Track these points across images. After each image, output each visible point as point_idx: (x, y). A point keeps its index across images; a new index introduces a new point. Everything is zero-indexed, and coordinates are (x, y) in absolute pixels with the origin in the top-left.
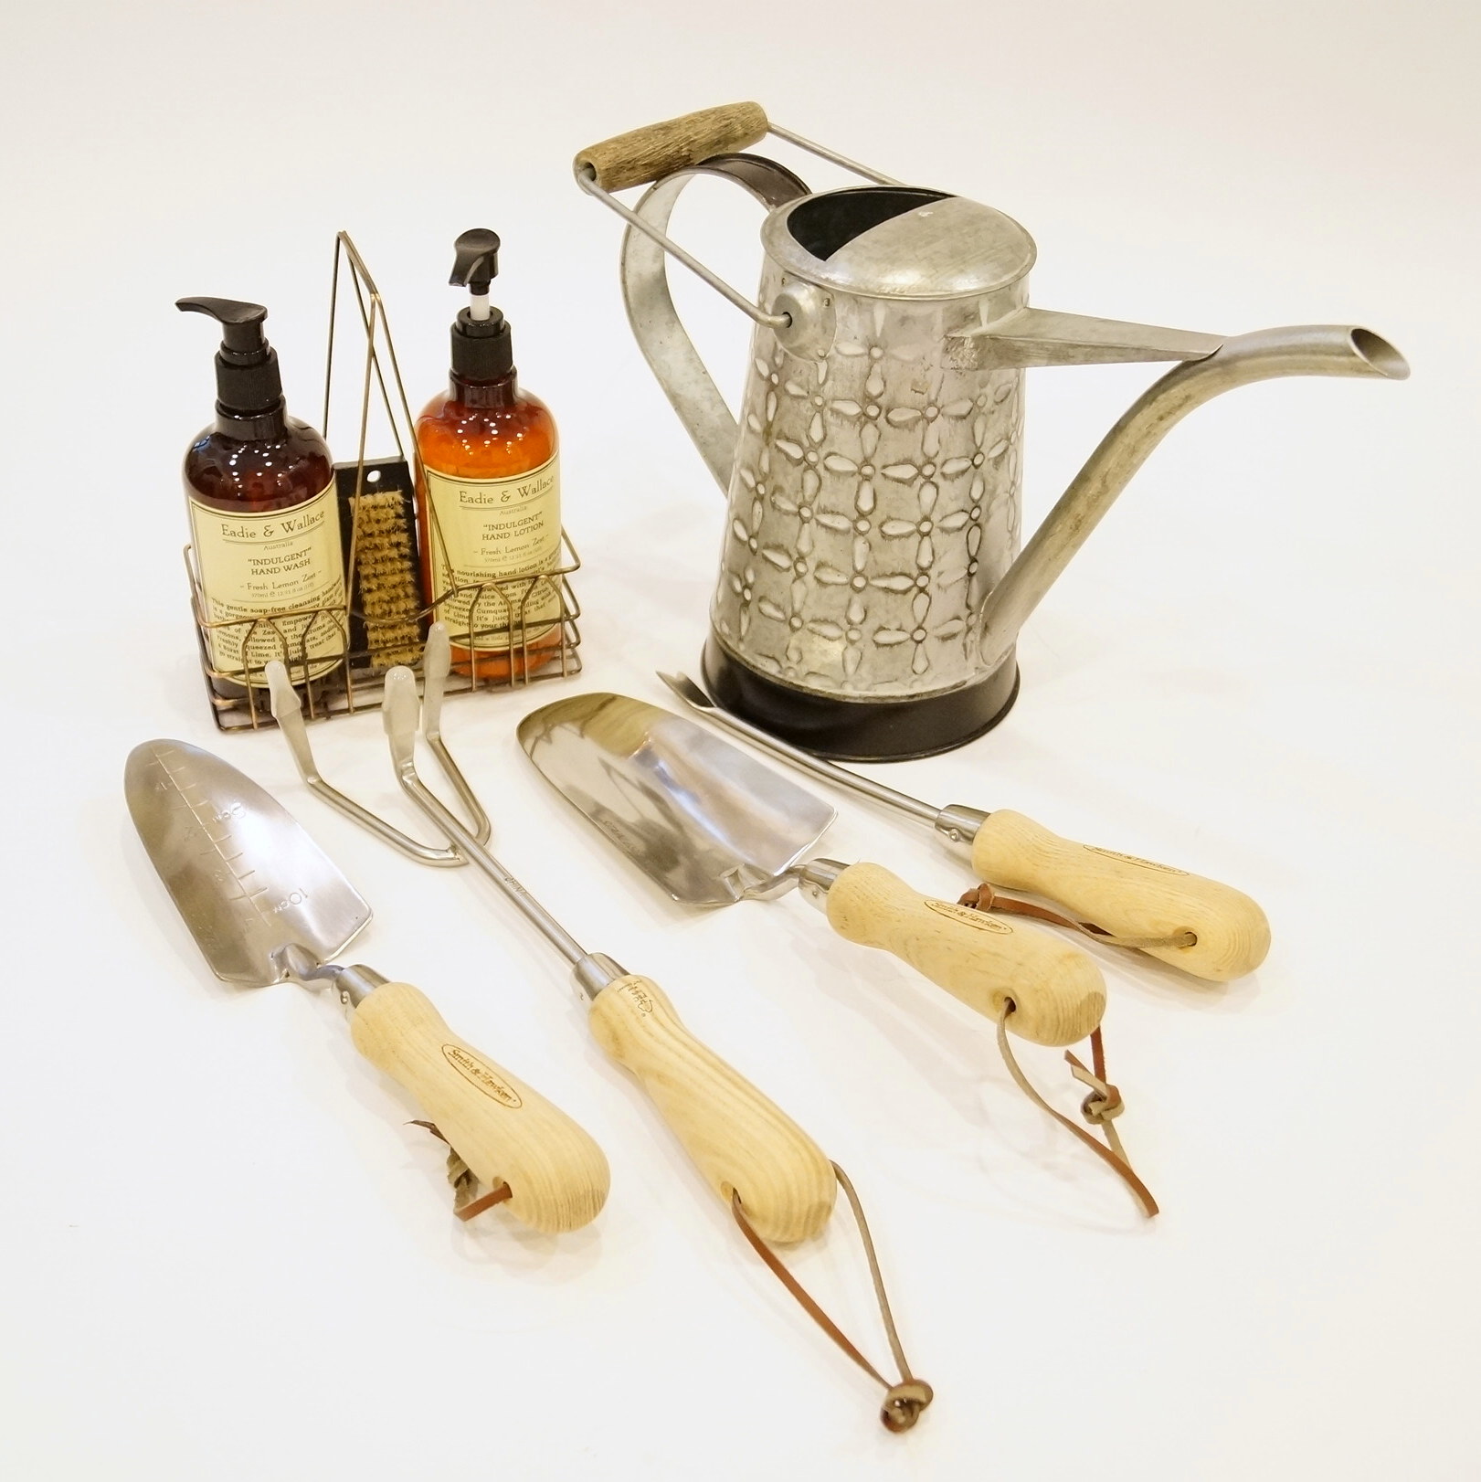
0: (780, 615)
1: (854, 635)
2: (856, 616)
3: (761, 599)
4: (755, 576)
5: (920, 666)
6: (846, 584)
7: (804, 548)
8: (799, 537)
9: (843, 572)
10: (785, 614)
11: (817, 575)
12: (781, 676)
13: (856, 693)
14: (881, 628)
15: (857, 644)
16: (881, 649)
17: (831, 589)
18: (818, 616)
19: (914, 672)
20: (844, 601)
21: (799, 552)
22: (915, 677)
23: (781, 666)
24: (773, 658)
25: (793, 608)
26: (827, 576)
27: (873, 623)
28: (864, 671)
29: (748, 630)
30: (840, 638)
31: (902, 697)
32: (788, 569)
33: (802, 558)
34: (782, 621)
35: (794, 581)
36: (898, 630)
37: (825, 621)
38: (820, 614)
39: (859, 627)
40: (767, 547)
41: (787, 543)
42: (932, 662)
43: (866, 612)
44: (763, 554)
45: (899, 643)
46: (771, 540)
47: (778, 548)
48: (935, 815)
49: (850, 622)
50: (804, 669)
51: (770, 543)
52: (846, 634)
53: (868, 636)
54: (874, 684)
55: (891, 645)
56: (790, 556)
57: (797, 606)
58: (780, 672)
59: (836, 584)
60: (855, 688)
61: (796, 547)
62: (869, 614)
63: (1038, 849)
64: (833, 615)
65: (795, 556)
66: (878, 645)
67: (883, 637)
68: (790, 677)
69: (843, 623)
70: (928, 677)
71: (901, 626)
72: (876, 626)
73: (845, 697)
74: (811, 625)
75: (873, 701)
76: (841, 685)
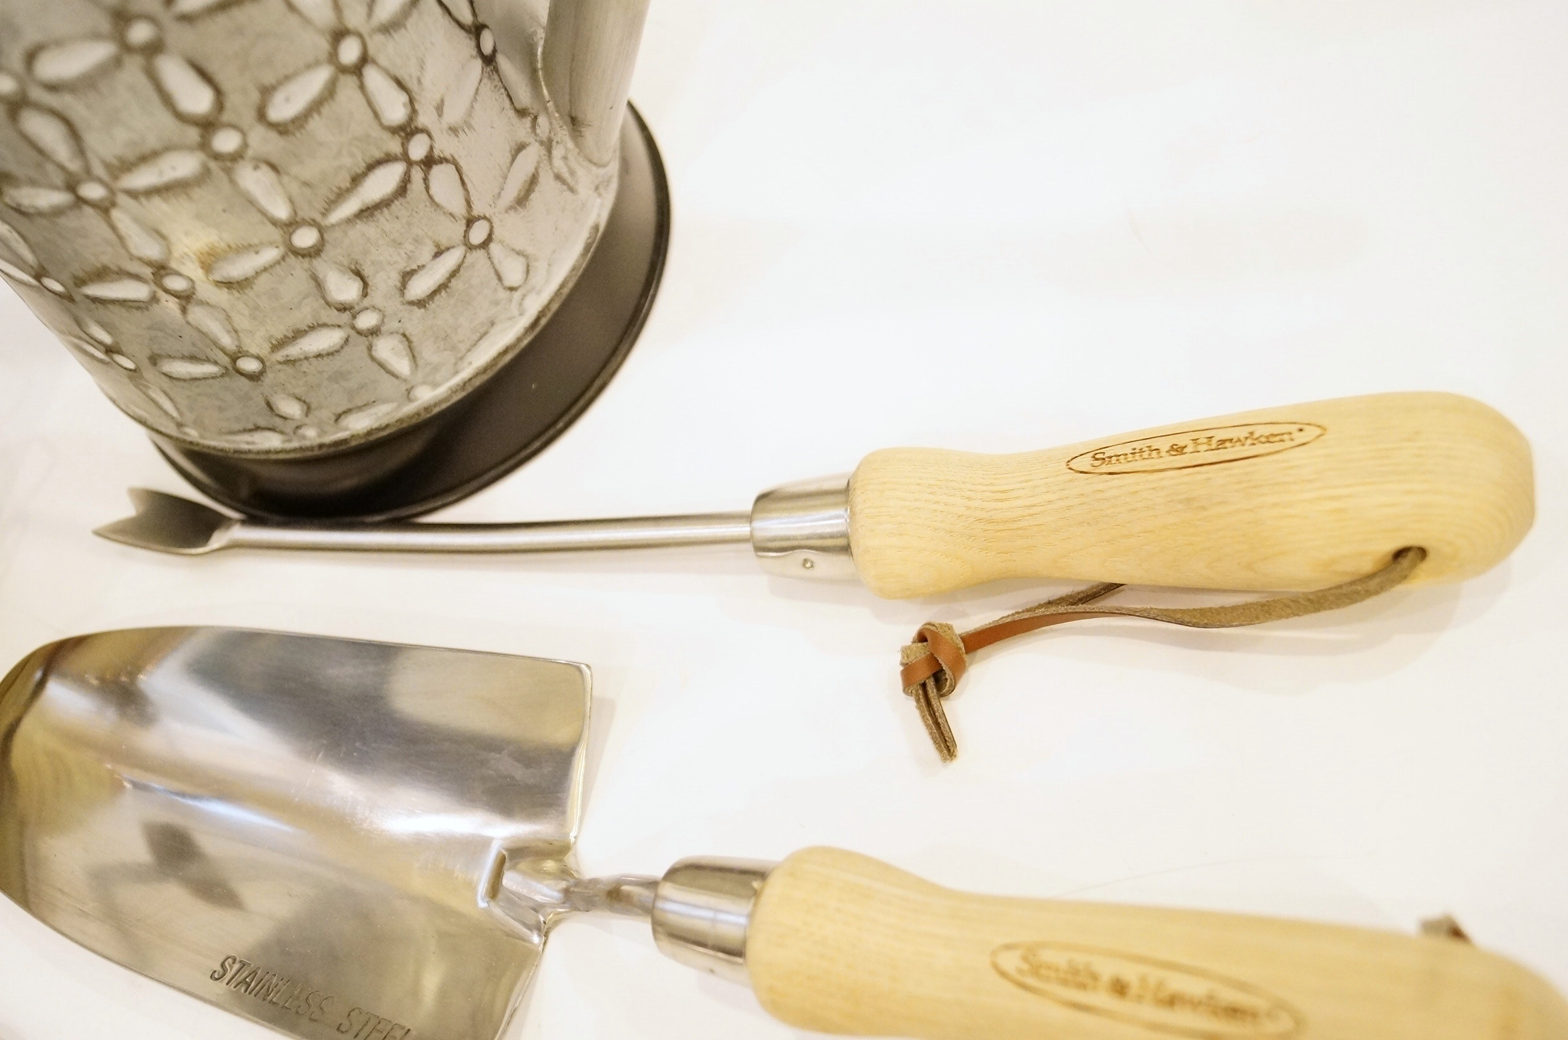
0: (209, 369)
1: (366, 321)
2: (345, 290)
3: (154, 360)
4: (109, 333)
5: (513, 273)
6: (283, 258)
7: (152, 250)
8: (121, 238)
9: (261, 244)
10: (216, 363)
11: (218, 276)
12: (295, 444)
13: (442, 391)
14: (407, 276)
15: (383, 329)
16: (432, 306)
17: (263, 282)
18: (279, 336)
19: (512, 289)
20: (307, 285)
21: (149, 263)
22: (517, 295)
23: (282, 433)
24: (257, 428)
25: (223, 350)
26: (238, 268)
27: (384, 281)
28: (428, 353)
29: (178, 409)
30: (347, 341)
31: (519, 340)
32: (154, 299)
33: (161, 270)
34: (222, 376)
35: (184, 310)
36: (438, 254)
37: (298, 334)
38: (279, 330)
39: (366, 302)
40: (80, 282)
41: (108, 257)
42: (530, 250)
43: (358, 274)
44: (87, 297)
45: (454, 274)
46: (76, 268)
47: (102, 274)
48: (742, 529)
49: (343, 308)
50: (326, 414)
51: (81, 274)
52: (353, 328)
53: (393, 305)
54: (461, 358)
55: (443, 287)
56: (137, 277)
57: (227, 341)
58: (290, 441)
59: (265, 269)
60: (435, 385)
61: (132, 257)
62: (367, 271)
63: (991, 521)
64: (303, 316)
65: (147, 272)
66: (421, 303)
67: (419, 287)
68: (311, 436)
69: (333, 316)
70: (537, 278)
71: (438, 246)
72: (395, 279)
73: (427, 409)
74: (280, 356)
75: (477, 382)
76: (408, 395)
